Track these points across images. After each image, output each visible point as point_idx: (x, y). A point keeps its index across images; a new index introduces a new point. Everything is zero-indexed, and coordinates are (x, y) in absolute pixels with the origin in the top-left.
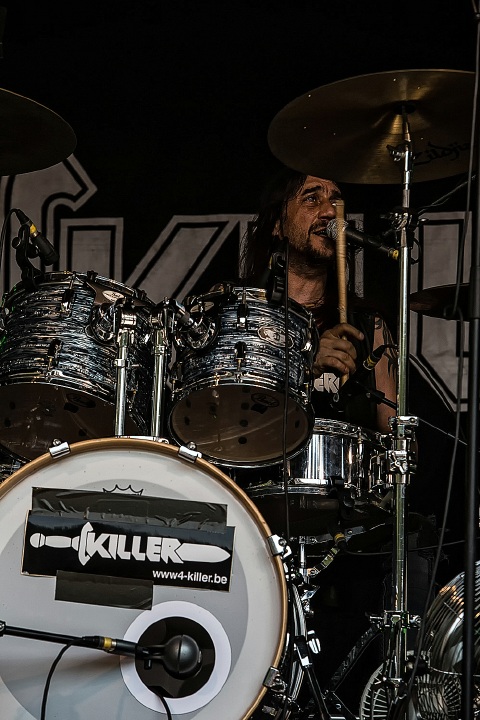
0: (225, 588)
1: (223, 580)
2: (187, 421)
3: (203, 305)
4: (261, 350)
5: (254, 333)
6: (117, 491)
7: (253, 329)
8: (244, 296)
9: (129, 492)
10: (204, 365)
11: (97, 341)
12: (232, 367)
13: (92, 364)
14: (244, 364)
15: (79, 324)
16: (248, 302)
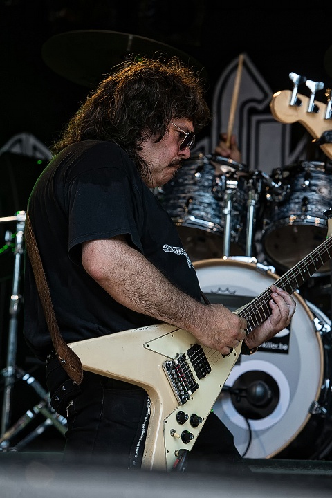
0: (286, 352)
1: (285, 347)
2: (276, 247)
3: (282, 174)
4: (318, 201)
5: (315, 191)
6: (220, 292)
7: (314, 188)
8: (309, 167)
9: (227, 293)
10: (283, 212)
11: (216, 198)
12: (299, 213)
13: (213, 212)
14: (306, 211)
15: (205, 187)
16: (312, 171)
